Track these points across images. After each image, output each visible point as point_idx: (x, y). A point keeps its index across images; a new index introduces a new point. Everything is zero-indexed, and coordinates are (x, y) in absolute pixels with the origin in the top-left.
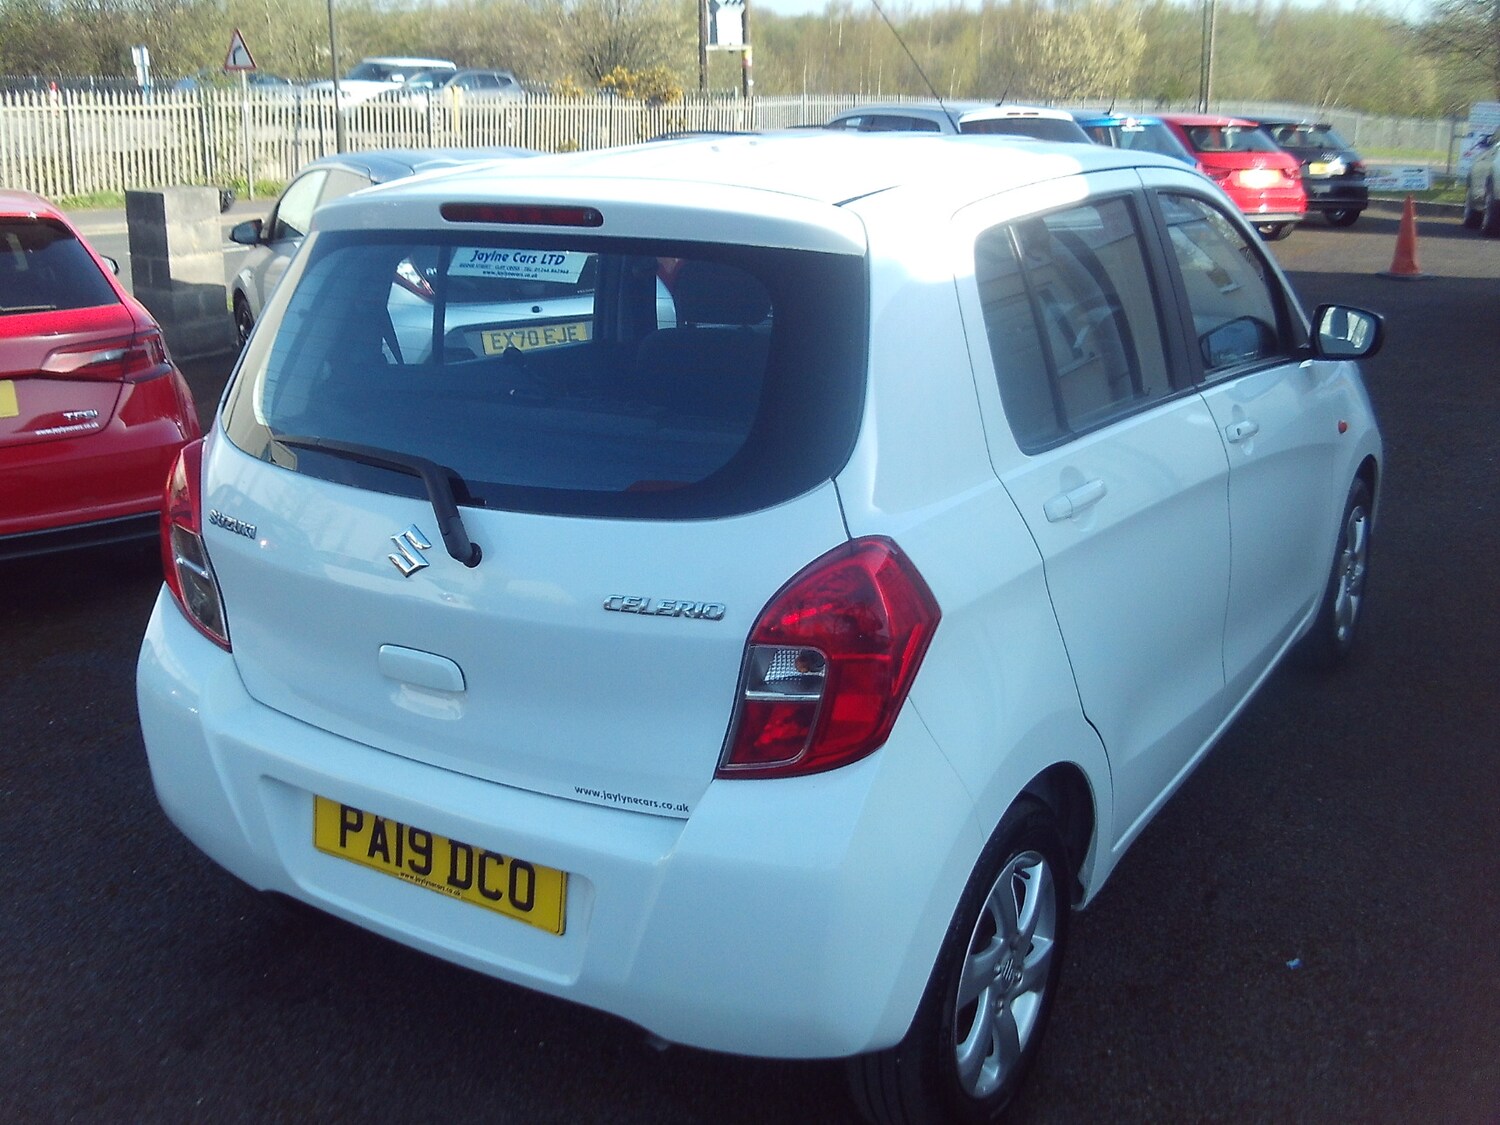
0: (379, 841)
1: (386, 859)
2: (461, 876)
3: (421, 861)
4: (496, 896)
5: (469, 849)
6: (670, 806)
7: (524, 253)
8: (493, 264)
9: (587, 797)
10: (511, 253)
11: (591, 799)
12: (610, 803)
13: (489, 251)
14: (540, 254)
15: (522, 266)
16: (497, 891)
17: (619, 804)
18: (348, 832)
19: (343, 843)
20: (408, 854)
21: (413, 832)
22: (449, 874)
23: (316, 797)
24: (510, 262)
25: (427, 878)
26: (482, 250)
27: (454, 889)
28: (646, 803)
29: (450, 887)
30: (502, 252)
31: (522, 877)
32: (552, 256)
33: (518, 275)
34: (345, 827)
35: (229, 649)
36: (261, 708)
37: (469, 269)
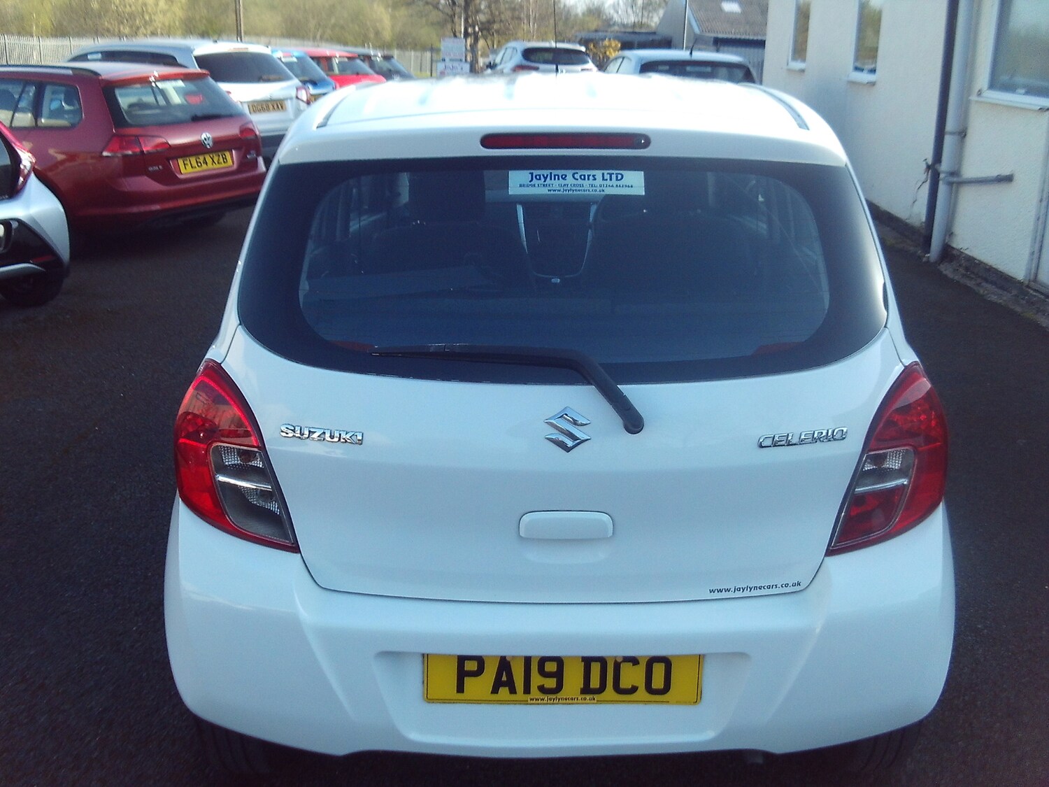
0: (504, 678)
1: (513, 691)
2: (595, 683)
3: (551, 683)
4: (634, 690)
5: (602, 661)
6: (787, 585)
7: (581, 172)
8: (556, 184)
9: (720, 594)
10: (569, 173)
11: (724, 595)
12: (738, 594)
13: (546, 172)
14: (598, 173)
15: (586, 183)
16: (632, 686)
17: (747, 593)
18: (466, 679)
19: (460, 689)
20: (537, 680)
21: (543, 661)
22: (582, 687)
23: (425, 657)
24: (570, 180)
25: (559, 695)
26: (536, 172)
27: (588, 697)
28: (769, 587)
29: (583, 696)
30: (560, 172)
31: (659, 670)
32: (611, 175)
33: (584, 191)
34: (462, 675)
35: (295, 548)
36: (335, 595)
37: (530, 188)
